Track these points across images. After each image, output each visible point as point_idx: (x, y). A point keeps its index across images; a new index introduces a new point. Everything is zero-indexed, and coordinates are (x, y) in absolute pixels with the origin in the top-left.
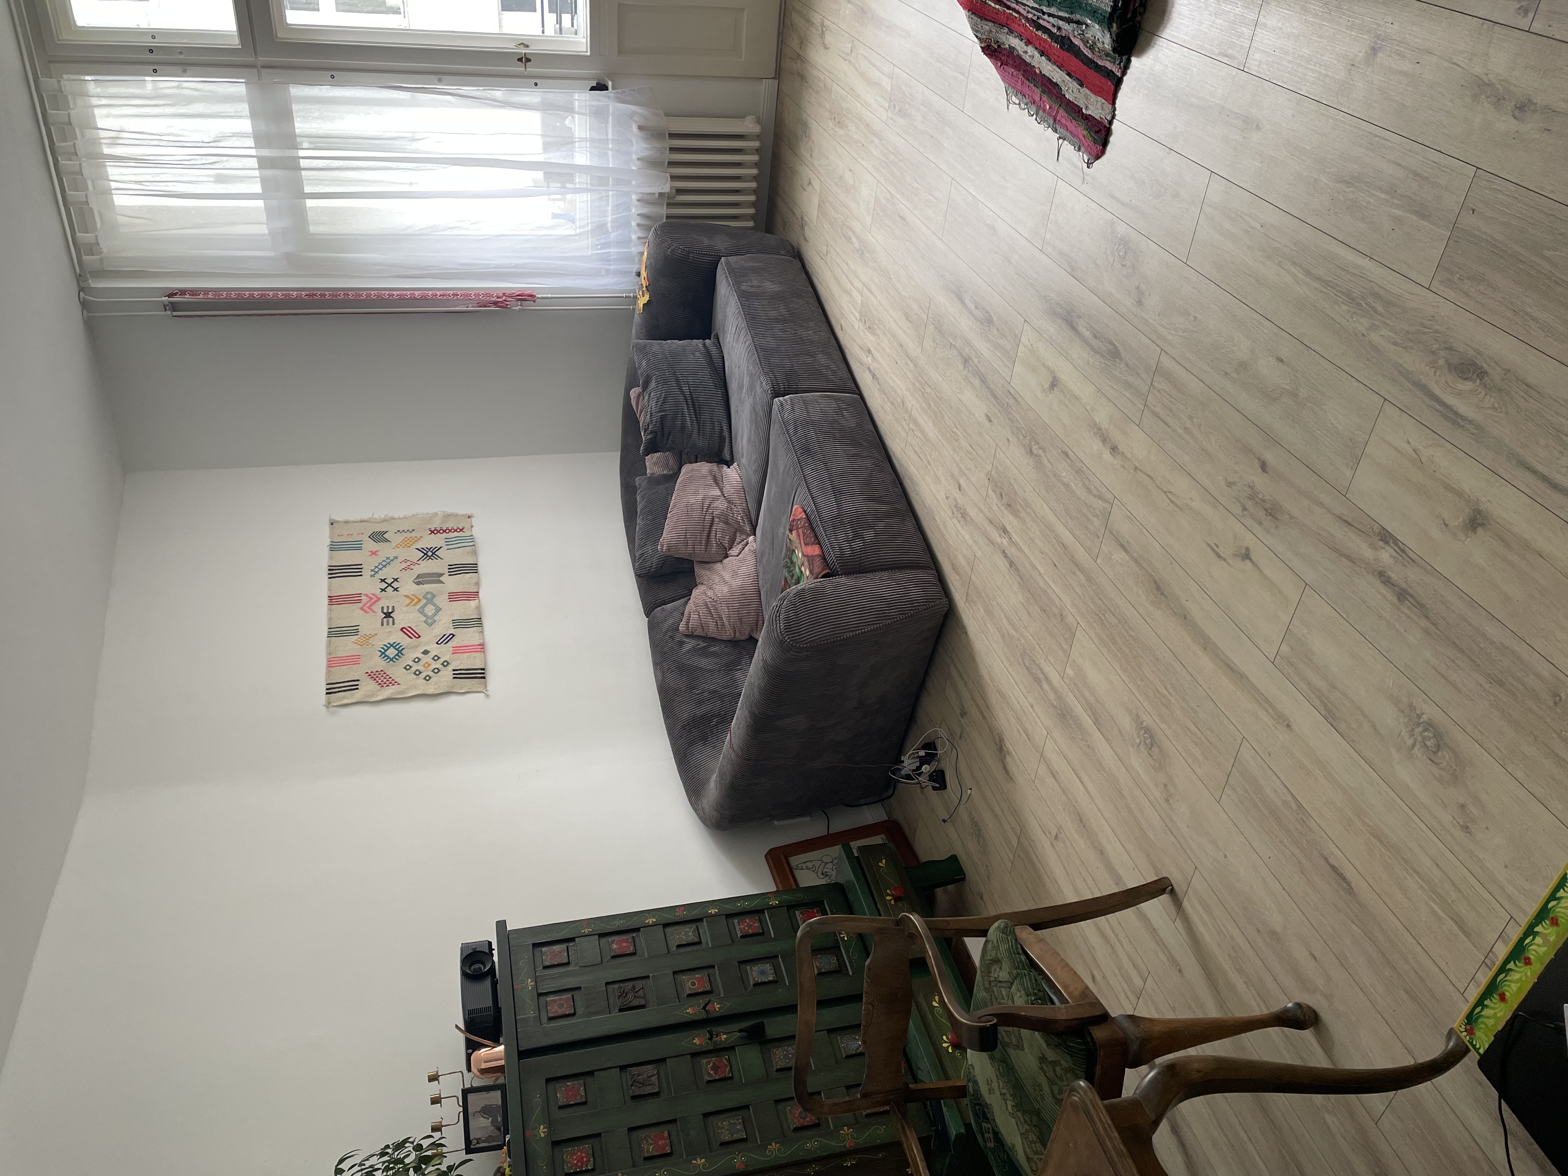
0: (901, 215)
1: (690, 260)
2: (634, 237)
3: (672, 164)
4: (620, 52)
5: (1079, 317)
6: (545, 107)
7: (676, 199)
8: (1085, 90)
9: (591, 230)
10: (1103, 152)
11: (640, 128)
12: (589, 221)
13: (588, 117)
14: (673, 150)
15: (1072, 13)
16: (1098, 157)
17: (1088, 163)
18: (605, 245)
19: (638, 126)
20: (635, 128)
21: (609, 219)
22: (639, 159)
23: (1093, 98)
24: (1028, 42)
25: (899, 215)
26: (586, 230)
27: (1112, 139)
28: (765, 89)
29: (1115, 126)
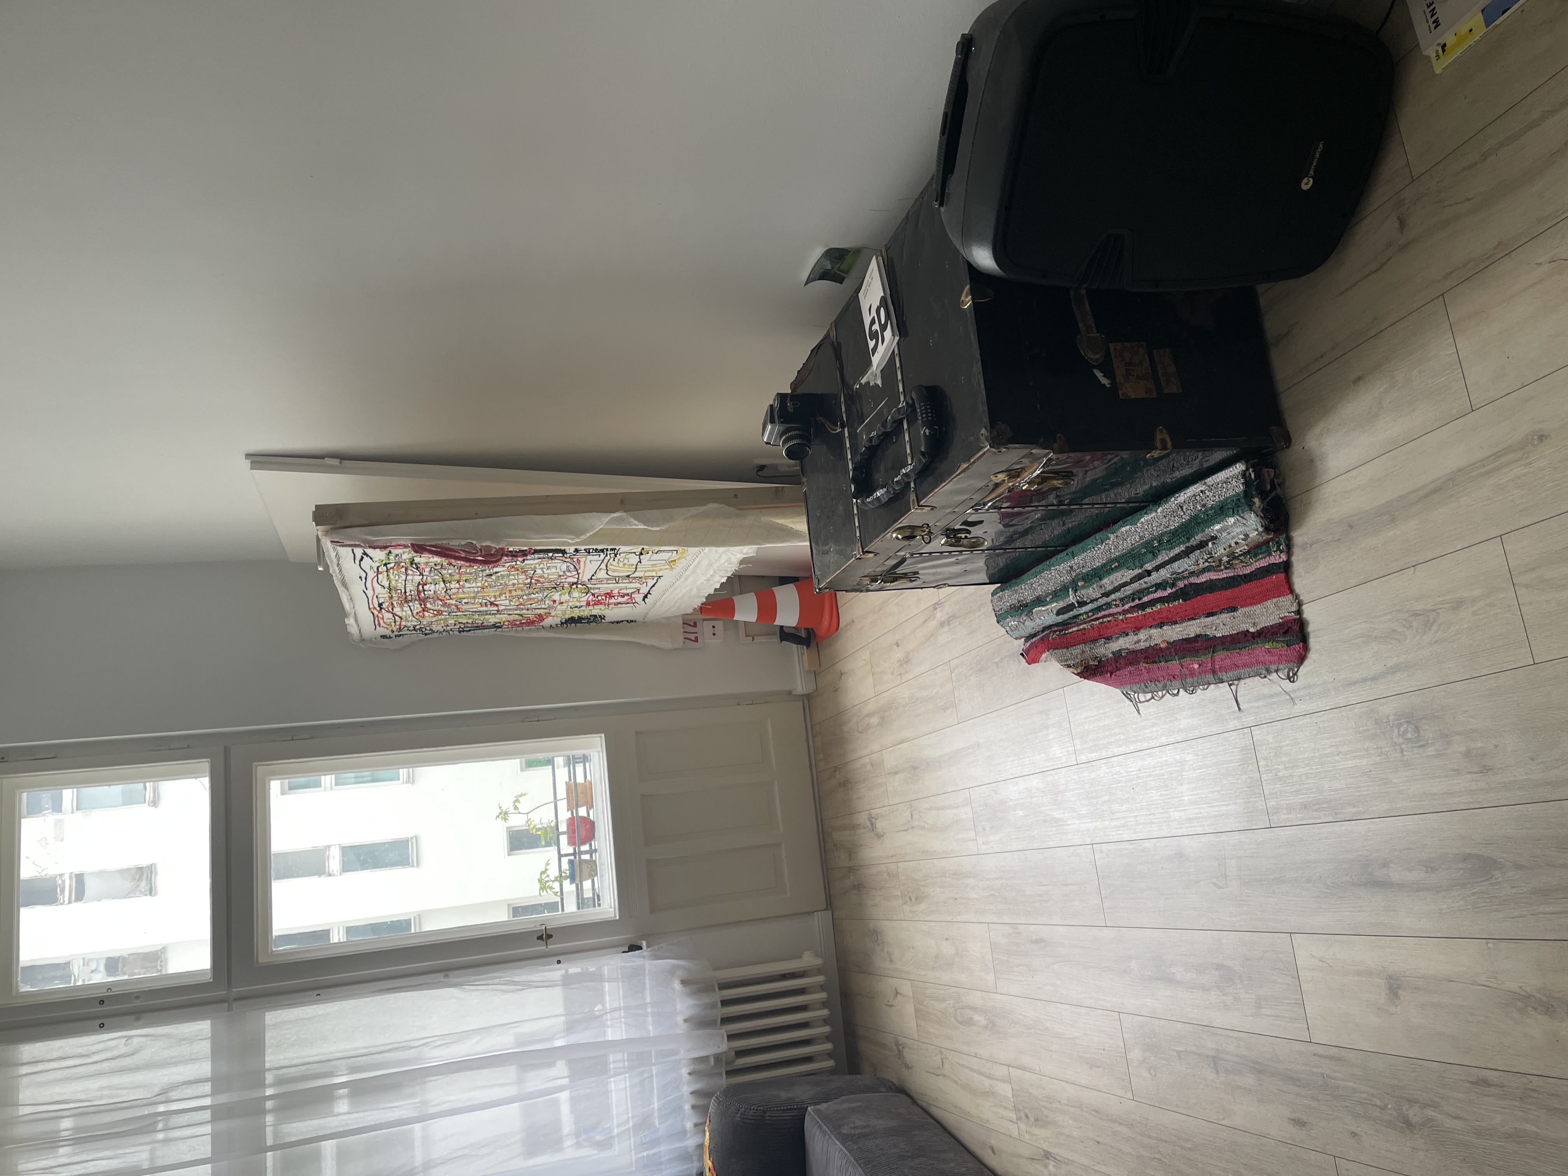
0: (1034, 938)
1: (767, 1122)
2: (689, 1125)
3: (725, 1020)
4: (653, 910)
5: (1385, 865)
6: (567, 981)
7: (736, 1064)
8: (1241, 611)
9: (633, 1126)
10: (1306, 648)
11: (684, 982)
12: (630, 1115)
13: (620, 983)
14: (725, 1003)
15: (1188, 539)
16: (1301, 659)
17: (1289, 678)
18: (654, 1143)
19: (681, 981)
20: (677, 985)
21: (656, 1105)
22: (685, 1021)
23: (1258, 609)
24: (1137, 629)
25: (1032, 942)
26: (627, 1127)
27: (1310, 628)
28: (819, 922)
29: (1308, 613)
